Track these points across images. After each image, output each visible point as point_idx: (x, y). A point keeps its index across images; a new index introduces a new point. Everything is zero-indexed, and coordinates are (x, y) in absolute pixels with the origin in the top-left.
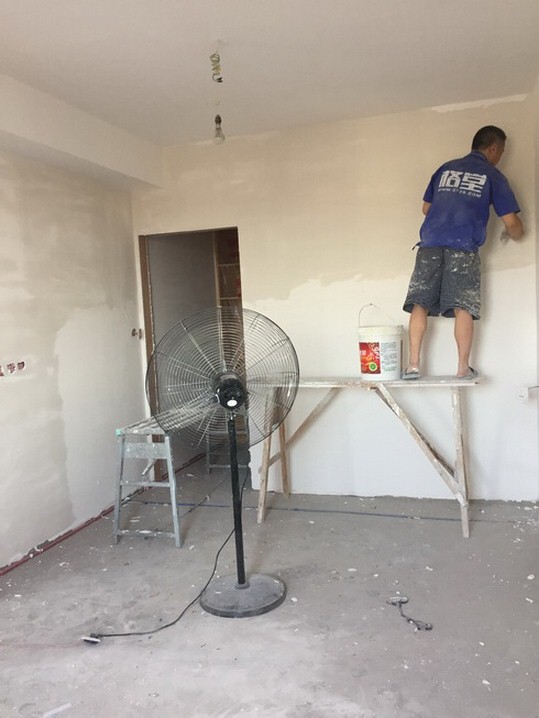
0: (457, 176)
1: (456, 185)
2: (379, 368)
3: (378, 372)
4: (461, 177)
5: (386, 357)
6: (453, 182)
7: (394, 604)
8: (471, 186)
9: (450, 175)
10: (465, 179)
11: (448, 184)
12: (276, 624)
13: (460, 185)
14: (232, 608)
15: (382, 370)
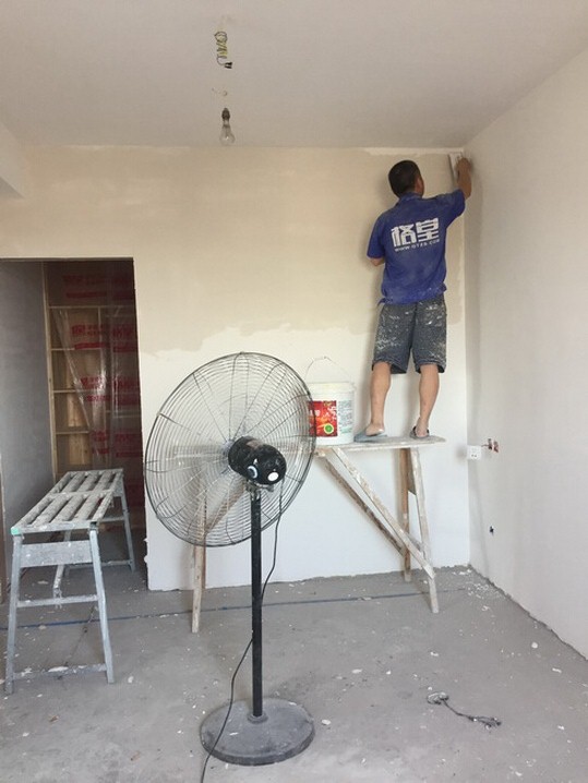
0: (408, 230)
1: (414, 240)
2: (336, 430)
3: (335, 434)
4: (414, 229)
5: (343, 418)
6: (408, 239)
7: (437, 703)
8: (429, 236)
9: (401, 231)
10: (419, 230)
11: (404, 242)
12: (332, 759)
13: (417, 239)
14: (268, 750)
15: (339, 432)
